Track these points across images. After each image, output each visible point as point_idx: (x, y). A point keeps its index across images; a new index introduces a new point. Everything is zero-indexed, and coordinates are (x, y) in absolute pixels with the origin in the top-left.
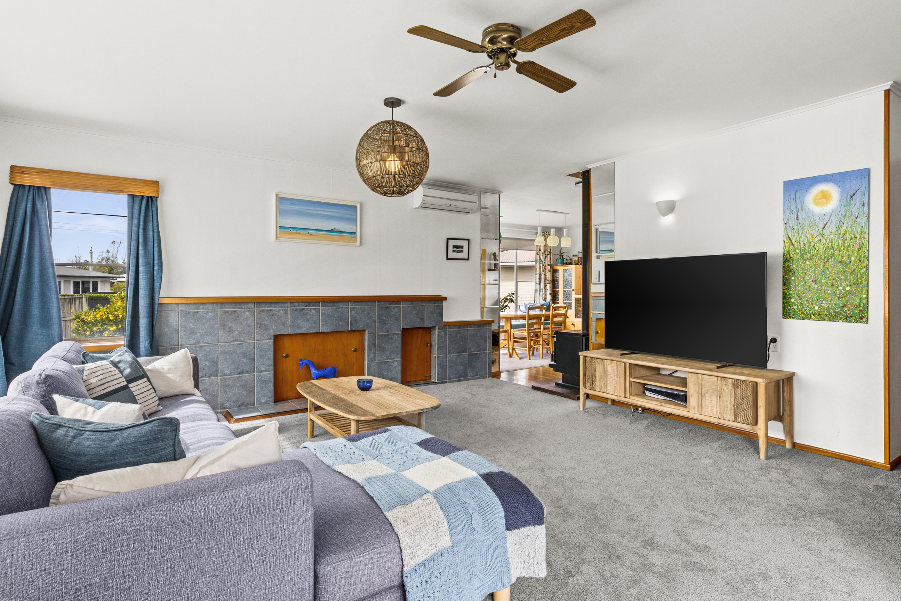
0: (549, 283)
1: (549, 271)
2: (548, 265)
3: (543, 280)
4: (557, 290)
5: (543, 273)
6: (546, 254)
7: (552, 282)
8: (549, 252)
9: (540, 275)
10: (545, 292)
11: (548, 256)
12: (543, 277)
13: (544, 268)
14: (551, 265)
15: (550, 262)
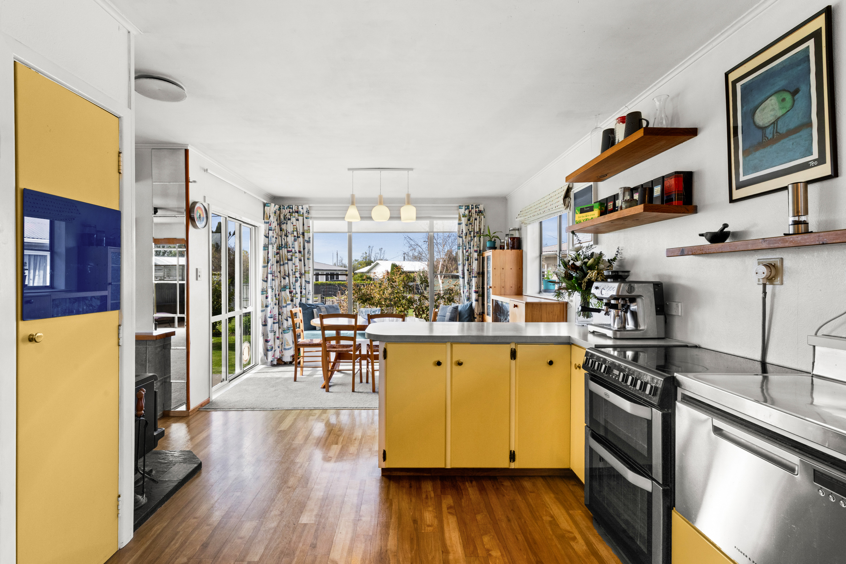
0: (475, 277)
1: (476, 260)
2: (476, 251)
5: (466, 262)
6: (472, 235)
7: (481, 275)
8: (477, 233)
9: (464, 265)
10: (470, 289)
11: (475, 238)
12: (466, 268)
13: (468, 256)
14: (480, 251)
15: (479, 247)
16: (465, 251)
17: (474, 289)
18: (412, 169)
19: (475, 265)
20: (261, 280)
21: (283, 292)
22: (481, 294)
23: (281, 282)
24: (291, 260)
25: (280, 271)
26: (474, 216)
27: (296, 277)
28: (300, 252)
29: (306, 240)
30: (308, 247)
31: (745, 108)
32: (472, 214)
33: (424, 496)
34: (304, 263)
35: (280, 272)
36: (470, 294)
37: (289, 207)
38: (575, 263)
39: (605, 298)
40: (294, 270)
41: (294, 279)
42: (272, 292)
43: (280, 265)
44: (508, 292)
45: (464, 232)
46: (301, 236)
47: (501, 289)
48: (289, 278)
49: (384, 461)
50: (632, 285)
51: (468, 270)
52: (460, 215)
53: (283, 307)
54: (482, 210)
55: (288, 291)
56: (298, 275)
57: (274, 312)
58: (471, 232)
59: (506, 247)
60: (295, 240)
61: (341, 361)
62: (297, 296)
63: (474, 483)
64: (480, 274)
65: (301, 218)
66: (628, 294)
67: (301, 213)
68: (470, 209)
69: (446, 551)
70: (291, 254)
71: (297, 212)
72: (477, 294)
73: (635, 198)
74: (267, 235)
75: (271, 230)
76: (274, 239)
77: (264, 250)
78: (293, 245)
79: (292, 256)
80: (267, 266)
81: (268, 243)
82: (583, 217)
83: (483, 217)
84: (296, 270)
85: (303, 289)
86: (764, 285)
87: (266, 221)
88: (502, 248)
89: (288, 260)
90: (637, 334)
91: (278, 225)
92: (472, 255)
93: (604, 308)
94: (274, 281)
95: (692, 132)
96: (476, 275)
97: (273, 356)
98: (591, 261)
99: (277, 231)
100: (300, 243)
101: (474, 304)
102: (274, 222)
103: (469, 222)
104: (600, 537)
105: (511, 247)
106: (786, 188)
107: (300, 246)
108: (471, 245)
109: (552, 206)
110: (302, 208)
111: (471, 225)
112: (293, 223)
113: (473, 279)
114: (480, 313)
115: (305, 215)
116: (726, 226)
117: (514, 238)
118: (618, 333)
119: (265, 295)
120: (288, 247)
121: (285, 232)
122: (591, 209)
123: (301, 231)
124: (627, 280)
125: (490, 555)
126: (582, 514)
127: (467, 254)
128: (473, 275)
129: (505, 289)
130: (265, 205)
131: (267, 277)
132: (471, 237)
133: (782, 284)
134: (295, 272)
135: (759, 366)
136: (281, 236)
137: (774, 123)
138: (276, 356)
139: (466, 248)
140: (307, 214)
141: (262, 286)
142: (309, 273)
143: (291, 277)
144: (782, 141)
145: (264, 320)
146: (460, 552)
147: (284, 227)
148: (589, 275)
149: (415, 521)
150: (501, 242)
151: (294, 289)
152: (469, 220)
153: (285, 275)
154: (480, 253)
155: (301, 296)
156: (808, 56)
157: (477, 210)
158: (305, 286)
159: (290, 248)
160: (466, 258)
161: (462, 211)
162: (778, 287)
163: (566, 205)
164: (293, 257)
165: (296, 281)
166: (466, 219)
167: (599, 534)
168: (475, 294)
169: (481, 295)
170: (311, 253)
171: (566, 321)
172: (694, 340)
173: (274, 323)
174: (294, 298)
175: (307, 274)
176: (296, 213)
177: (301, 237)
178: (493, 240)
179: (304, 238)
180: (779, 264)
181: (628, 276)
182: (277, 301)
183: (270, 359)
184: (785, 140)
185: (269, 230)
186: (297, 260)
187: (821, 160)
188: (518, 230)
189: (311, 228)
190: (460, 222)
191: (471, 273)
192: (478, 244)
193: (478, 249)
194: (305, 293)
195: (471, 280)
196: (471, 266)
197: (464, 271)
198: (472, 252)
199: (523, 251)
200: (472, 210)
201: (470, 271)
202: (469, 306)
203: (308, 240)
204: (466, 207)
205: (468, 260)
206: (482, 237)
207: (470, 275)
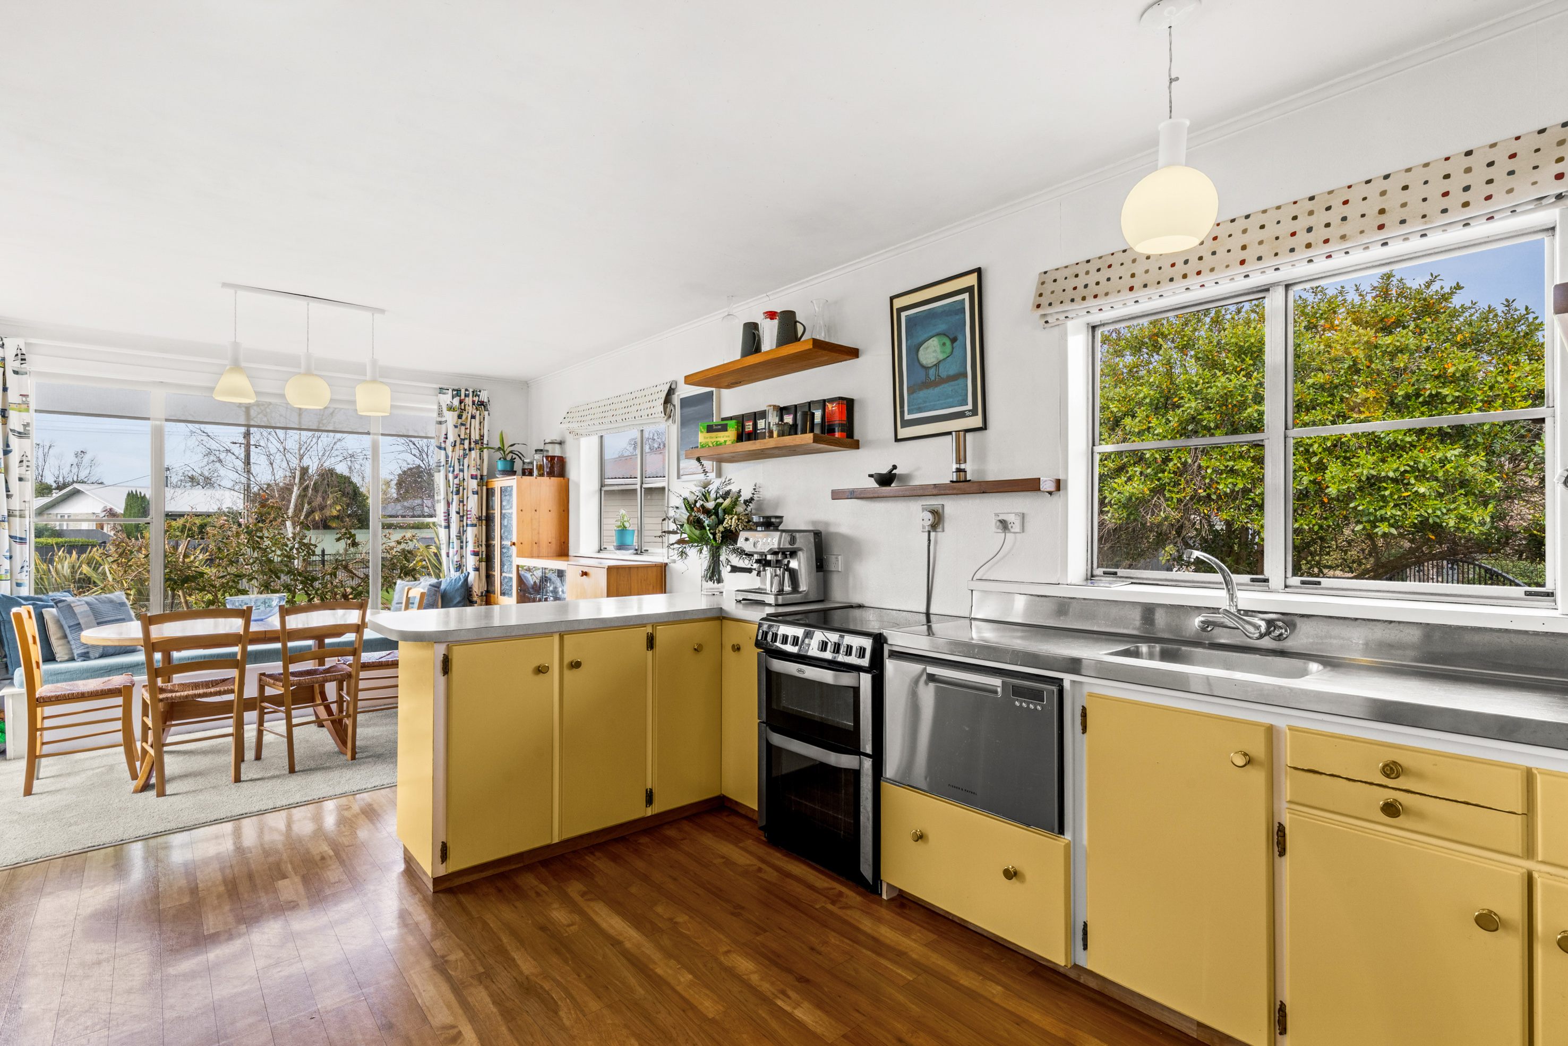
0: (473, 526)
1: (474, 493)
2: (473, 477)
3: (454, 517)
4: (493, 542)
5: (455, 497)
6: (466, 446)
7: (484, 522)
8: (476, 442)
9: (448, 504)
10: (462, 548)
11: (473, 452)
12: (454, 508)
13: (459, 485)
14: (482, 476)
15: (480, 469)
16: (451, 476)
17: (470, 547)
18: (382, 311)
19: (473, 503)
22: (487, 559)
26: (471, 410)
29: (12, 430)
30: (21, 448)
31: (909, 342)
32: (465, 406)
33: (532, 894)
34: (7, 490)
36: (462, 557)
38: (705, 504)
39: (757, 553)
44: (544, 551)
45: (451, 438)
47: (532, 546)
49: (443, 862)
50: (794, 534)
51: (458, 513)
52: (440, 407)
54: (486, 400)
58: (464, 440)
59: (535, 472)
61: (173, 723)
63: (598, 854)
64: (482, 520)
66: (790, 546)
68: (463, 397)
69: (615, 942)
72: (478, 558)
73: (785, 421)
82: (711, 438)
83: (486, 413)
85: (3, 557)
86: (929, 532)
88: (527, 472)
90: (796, 597)
92: (465, 483)
93: (755, 566)
95: (853, 353)
96: (475, 522)
98: (727, 503)
101: (472, 577)
103: (460, 420)
104: (784, 858)
105: (547, 473)
106: (950, 433)
108: (463, 465)
109: (639, 413)
110: (3, 347)
111: (463, 428)
113: (469, 529)
114: (482, 593)
115: (11, 364)
116: (895, 467)
117: (553, 458)
118: (780, 597)
122: (724, 428)
124: (780, 528)
125: (676, 923)
126: (755, 843)
127: (456, 481)
128: (469, 522)
129: (539, 546)
132: (464, 449)
133: (943, 531)
135: (923, 618)
137: (935, 365)
139: (454, 471)
140: (19, 362)
144: (943, 386)
146: (636, 935)
148: (726, 521)
149: (543, 929)
150: (524, 463)
152: (460, 417)
154: (483, 481)
156: (964, 309)
157: (476, 399)
160: (453, 489)
161: (447, 399)
162: (940, 534)
163: (669, 415)
166: (456, 414)
167: (784, 856)
168: (473, 557)
169: (484, 560)
170: (31, 464)
171: (665, 593)
172: (856, 599)
175: (15, 520)
178: (509, 458)
179: (5, 423)
180: (940, 511)
181: (781, 523)
184: (946, 385)
187: (974, 412)
188: (560, 443)
189: (31, 400)
190: (440, 419)
191: (465, 518)
192: (478, 464)
193: (478, 473)
194: (8, 568)
195: (464, 531)
196: (464, 505)
197: (449, 515)
198: (466, 478)
199: (568, 480)
200: (467, 398)
201: (461, 514)
202: (462, 580)
203: (22, 430)
204: (455, 393)
205: (458, 493)
206: (485, 450)
207: (463, 521)
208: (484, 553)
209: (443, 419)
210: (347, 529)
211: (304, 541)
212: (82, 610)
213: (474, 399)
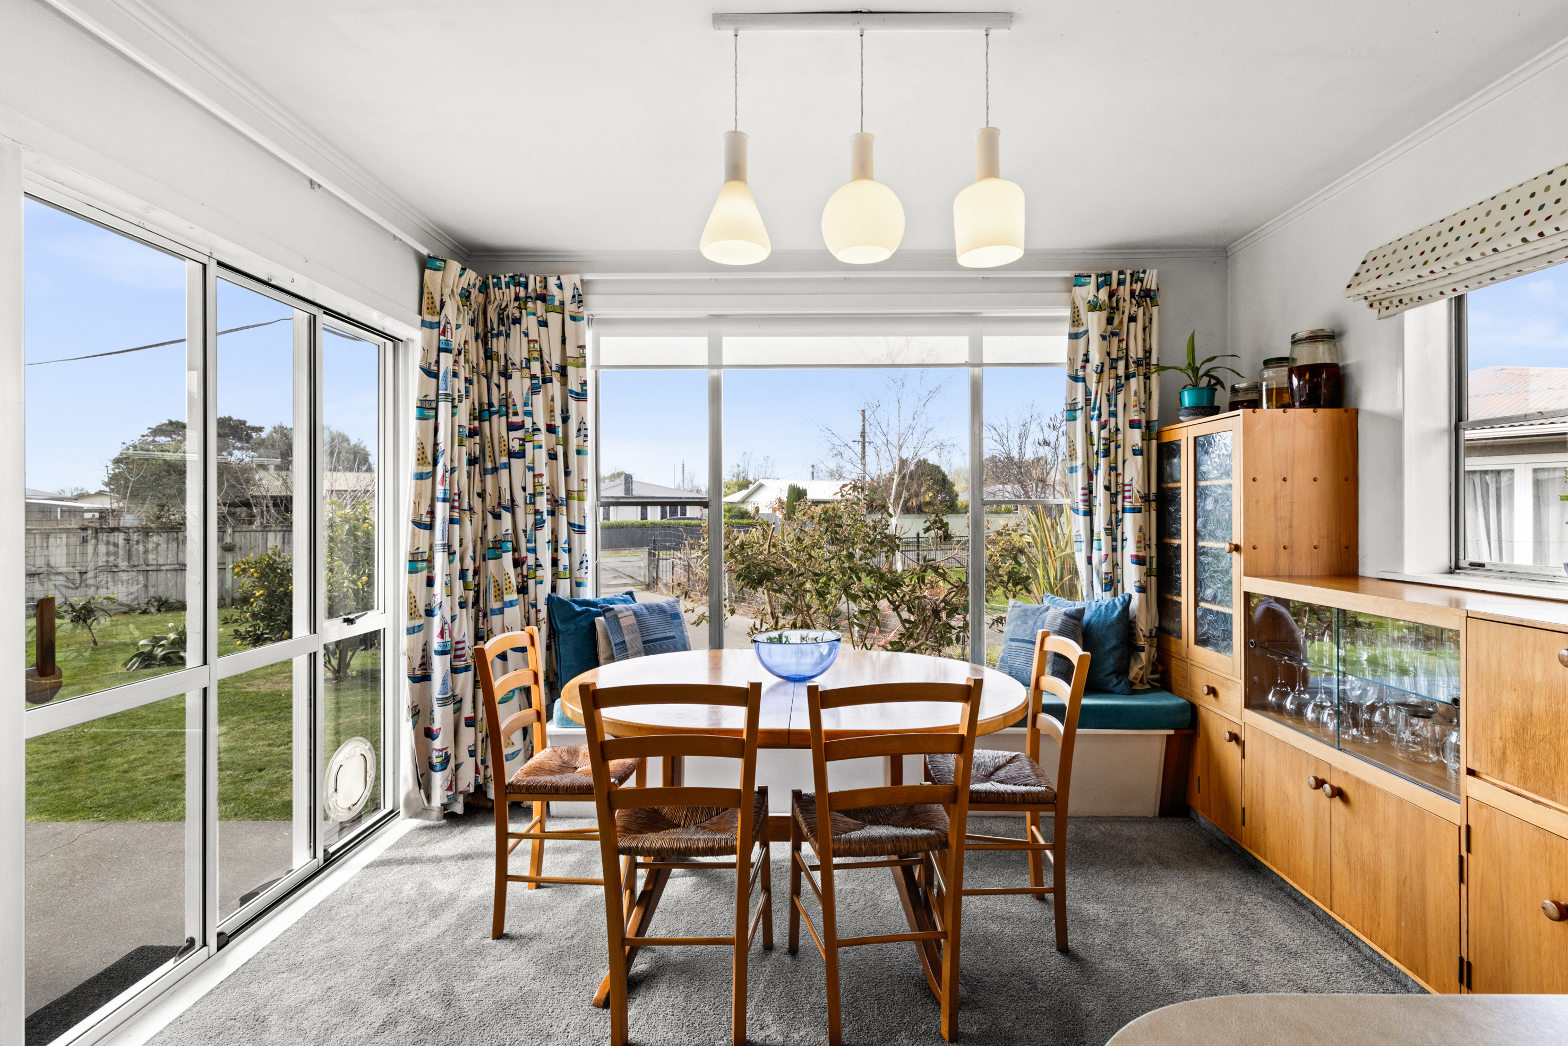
0: (1135, 510)
1: (1135, 453)
2: (1133, 424)
3: (1100, 495)
4: (1176, 542)
5: (1102, 461)
6: (1121, 371)
7: (1154, 504)
8: (1138, 363)
9: (1090, 475)
10: (1114, 549)
11: (1133, 381)
12: (1100, 480)
13: (1108, 441)
14: (1148, 422)
15: (1146, 410)
16: (1094, 425)
17: (1130, 549)
19: (1133, 471)
20: (411, 523)
21: (491, 563)
22: (1164, 571)
23: (485, 527)
24: (521, 455)
25: (484, 490)
26: (1128, 307)
27: (537, 512)
28: (551, 429)
29: (571, 391)
30: (578, 413)
32: (1118, 300)
34: (566, 466)
35: (482, 495)
36: (1115, 565)
37: (515, 281)
40: (530, 490)
41: (531, 519)
42: (451, 562)
43: (484, 472)
44: (1303, 563)
45: (1096, 358)
46: (556, 377)
47: (1282, 555)
48: (513, 514)
51: (1107, 488)
52: (1075, 308)
53: (493, 612)
54: (1154, 287)
55: (508, 558)
56: (543, 504)
57: (455, 634)
58: (1116, 360)
59: (1267, 402)
60: (534, 390)
62: (539, 573)
64: (1152, 501)
65: (554, 319)
67: (557, 303)
68: (1114, 286)
70: (520, 434)
71: (543, 298)
72: (1144, 568)
74: (434, 368)
75: (448, 351)
76: (460, 384)
77: (421, 418)
78: (526, 404)
79: (523, 441)
80: (433, 474)
81: (438, 395)
83: (1155, 309)
84: (539, 489)
85: (560, 550)
87: (428, 318)
88: (1246, 404)
89: (511, 455)
91: (477, 338)
92: (1120, 437)
94: (457, 527)
96: (1138, 505)
97: (450, 788)
99: (472, 357)
100: (552, 399)
101: (1136, 602)
102: (458, 327)
103: (1110, 328)
107: (552, 411)
108: (1116, 406)
110: (560, 286)
111: (1115, 339)
112: (526, 335)
113: (1128, 517)
114: (1151, 631)
115: (570, 308)
119: (423, 575)
120: (511, 411)
121: (503, 363)
123: (556, 360)
127: (1104, 433)
128: (1127, 505)
129: (1291, 554)
130: (424, 264)
131: (432, 513)
132: (1117, 377)
134: (533, 495)
136: (488, 377)
138: (462, 786)
139: (1100, 416)
140: (576, 305)
141: (413, 544)
142: (581, 499)
143: (520, 511)
145: (419, 662)
147: (498, 345)
151: (528, 550)
152: (1110, 321)
153: (499, 504)
154: (1151, 430)
155: (556, 575)
157: (1137, 287)
158: (569, 541)
159: (516, 414)
160: (1100, 447)
161: (1087, 292)
164: (529, 446)
165: (538, 525)
166: (1104, 315)
168: (1135, 567)
169: (1154, 572)
170: (591, 433)
173: (455, 670)
174: (531, 583)
175: (575, 504)
176: (539, 303)
177: (554, 380)
178: (1204, 382)
179: (564, 383)
182: (472, 593)
183: (438, 797)
185: (440, 350)
186: (543, 455)
189: (589, 352)
190: (1075, 330)
191: (1120, 497)
192: (1142, 402)
193: (1143, 417)
194: (567, 563)
195: (1120, 521)
196: (1117, 475)
197: (1091, 492)
198: (1120, 426)
199: (1357, 411)
200: (1122, 287)
201: (1113, 491)
202: (1119, 608)
203: (579, 391)
204: (1100, 279)
205: (1107, 454)
206: (1154, 377)
207: (1116, 503)
208: (1154, 560)
209: (1082, 329)
210: (937, 516)
211: (886, 531)
212: (628, 623)
213: (1134, 286)
